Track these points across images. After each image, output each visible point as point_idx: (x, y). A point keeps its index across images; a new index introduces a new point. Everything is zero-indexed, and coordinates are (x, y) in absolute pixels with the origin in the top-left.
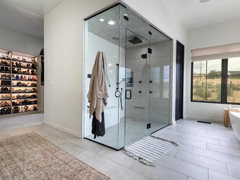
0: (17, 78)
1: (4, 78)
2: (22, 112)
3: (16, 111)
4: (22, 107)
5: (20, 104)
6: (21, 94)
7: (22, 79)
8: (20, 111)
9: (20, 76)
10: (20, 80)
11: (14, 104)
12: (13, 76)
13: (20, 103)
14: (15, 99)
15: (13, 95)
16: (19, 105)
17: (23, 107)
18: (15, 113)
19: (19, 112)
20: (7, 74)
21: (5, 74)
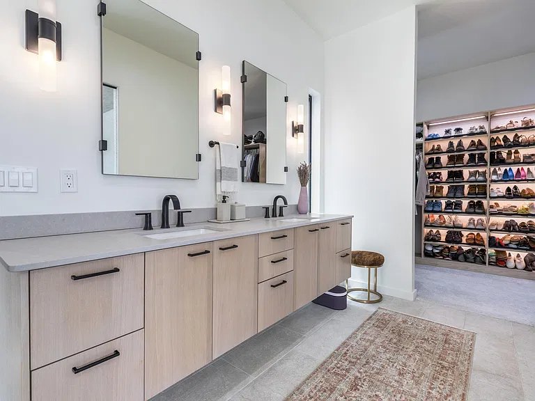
0: (506, 177)
1: (473, 178)
2: (516, 267)
3: (501, 262)
4: (518, 256)
5: (511, 246)
6: (519, 220)
7: (519, 177)
8: (511, 264)
9: (515, 169)
10: (513, 180)
11: (493, 242)
12: (495, 172)
13: (511, 242)
14: (496, 230)
15: (494, 219)
16: (507, 246)
17: (523, 254)
18: (497, 265)
19: (506, 267)
20: (481, 170)
21: (476, 170)
